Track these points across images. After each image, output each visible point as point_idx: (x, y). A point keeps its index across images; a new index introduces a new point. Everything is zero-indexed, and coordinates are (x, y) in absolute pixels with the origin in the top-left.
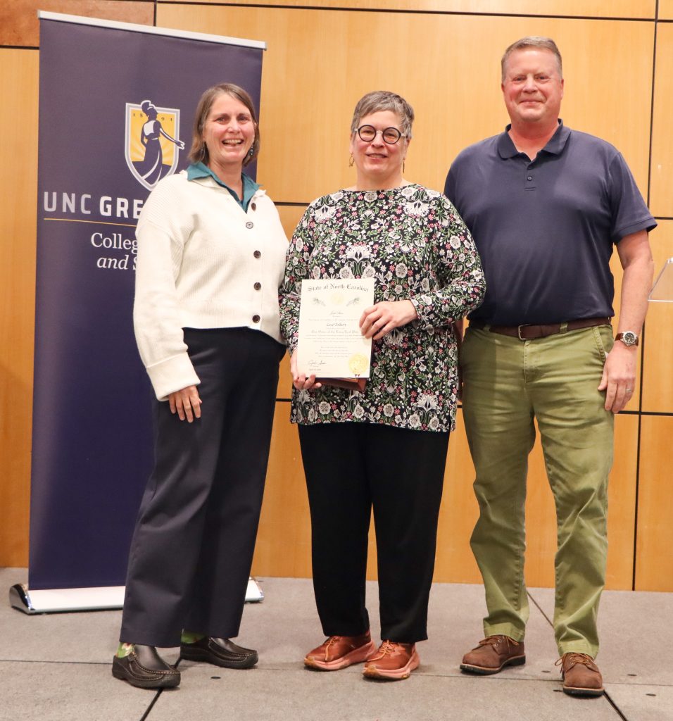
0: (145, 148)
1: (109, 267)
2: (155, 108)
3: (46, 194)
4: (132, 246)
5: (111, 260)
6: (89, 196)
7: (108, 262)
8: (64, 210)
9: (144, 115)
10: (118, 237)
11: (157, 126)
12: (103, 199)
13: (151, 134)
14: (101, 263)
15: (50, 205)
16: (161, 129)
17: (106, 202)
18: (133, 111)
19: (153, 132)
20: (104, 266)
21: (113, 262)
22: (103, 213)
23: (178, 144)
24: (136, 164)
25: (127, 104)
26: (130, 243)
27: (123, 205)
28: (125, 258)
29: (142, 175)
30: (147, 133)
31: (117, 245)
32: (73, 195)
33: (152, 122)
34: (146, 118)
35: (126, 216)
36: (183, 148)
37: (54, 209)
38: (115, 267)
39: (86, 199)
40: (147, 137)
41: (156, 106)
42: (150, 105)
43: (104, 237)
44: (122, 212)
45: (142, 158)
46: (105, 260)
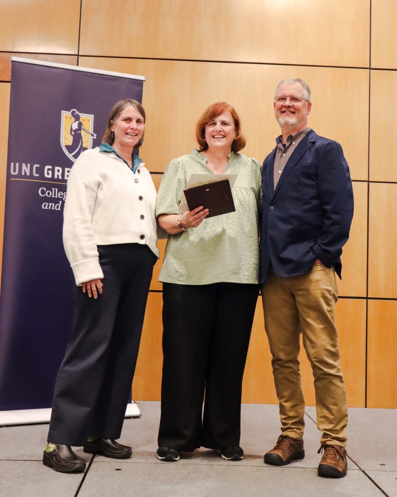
0: (72, 137)
1: (49, 208)
2: (79, 114)
3: (12, 164)
4: (63, 196)
5: (50, 204)
6: (38, 166)
7: (49, 205)
8: (23, 174)
9: (72, 118)
10: (55, 190)
11: (80, 124)
12: (47, 167)
13: (76, 129)
14: (45, 206)
15: (14, 171)
16: (82, 127)
17: (49, 169)
18: (66, 115)
19: (77, 128)
20: (46, 208)
21: (52, 206)
22: (46, 176)
23: (93, 135)
24: (67, 147)
25: (62, 111)
26: (62, 194)
27: (58, 171)
28: (59, 203)
29: (70, 153)
30: (74, 129)
31: (55, 195)
32: (29, 165)
33: (77, 122)
34: (73, 119)
35: (60, 177)
36: (95, 138)
37: (17, 173)
38: (53, 209)
39: (37, 167)
40: (74, 131)
41: (80, 113)
42: (76, 112)
43: (46, 190)
44: (58, 176)
45: (70, 143)
46: (47, 204)
